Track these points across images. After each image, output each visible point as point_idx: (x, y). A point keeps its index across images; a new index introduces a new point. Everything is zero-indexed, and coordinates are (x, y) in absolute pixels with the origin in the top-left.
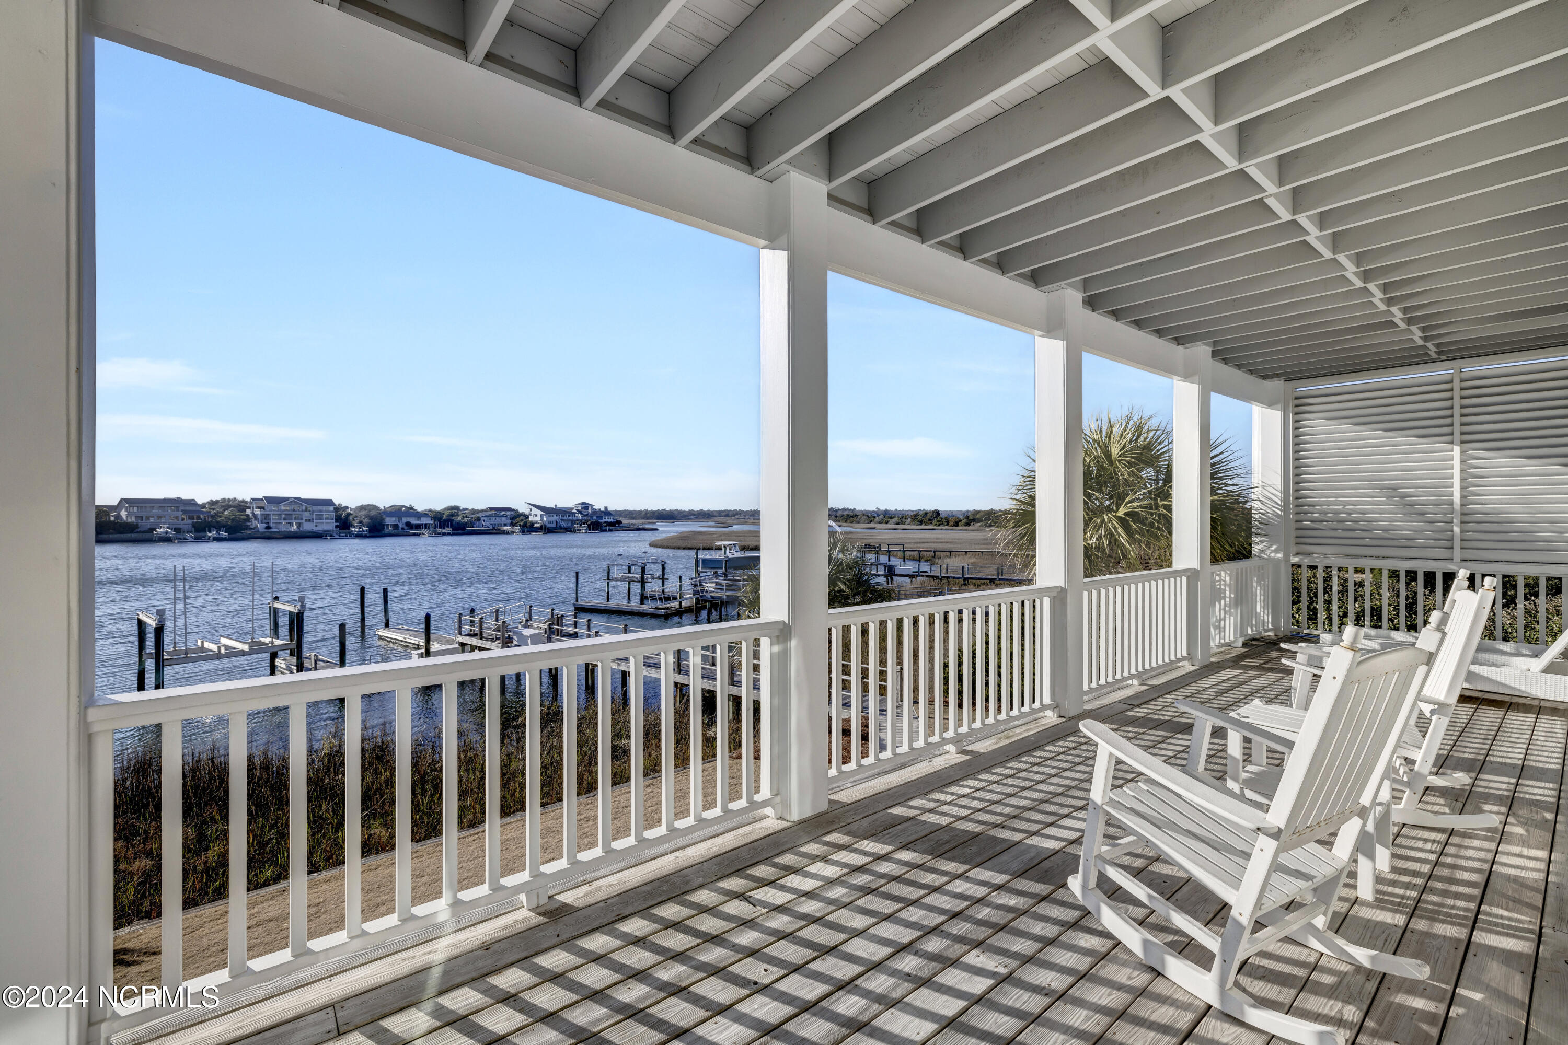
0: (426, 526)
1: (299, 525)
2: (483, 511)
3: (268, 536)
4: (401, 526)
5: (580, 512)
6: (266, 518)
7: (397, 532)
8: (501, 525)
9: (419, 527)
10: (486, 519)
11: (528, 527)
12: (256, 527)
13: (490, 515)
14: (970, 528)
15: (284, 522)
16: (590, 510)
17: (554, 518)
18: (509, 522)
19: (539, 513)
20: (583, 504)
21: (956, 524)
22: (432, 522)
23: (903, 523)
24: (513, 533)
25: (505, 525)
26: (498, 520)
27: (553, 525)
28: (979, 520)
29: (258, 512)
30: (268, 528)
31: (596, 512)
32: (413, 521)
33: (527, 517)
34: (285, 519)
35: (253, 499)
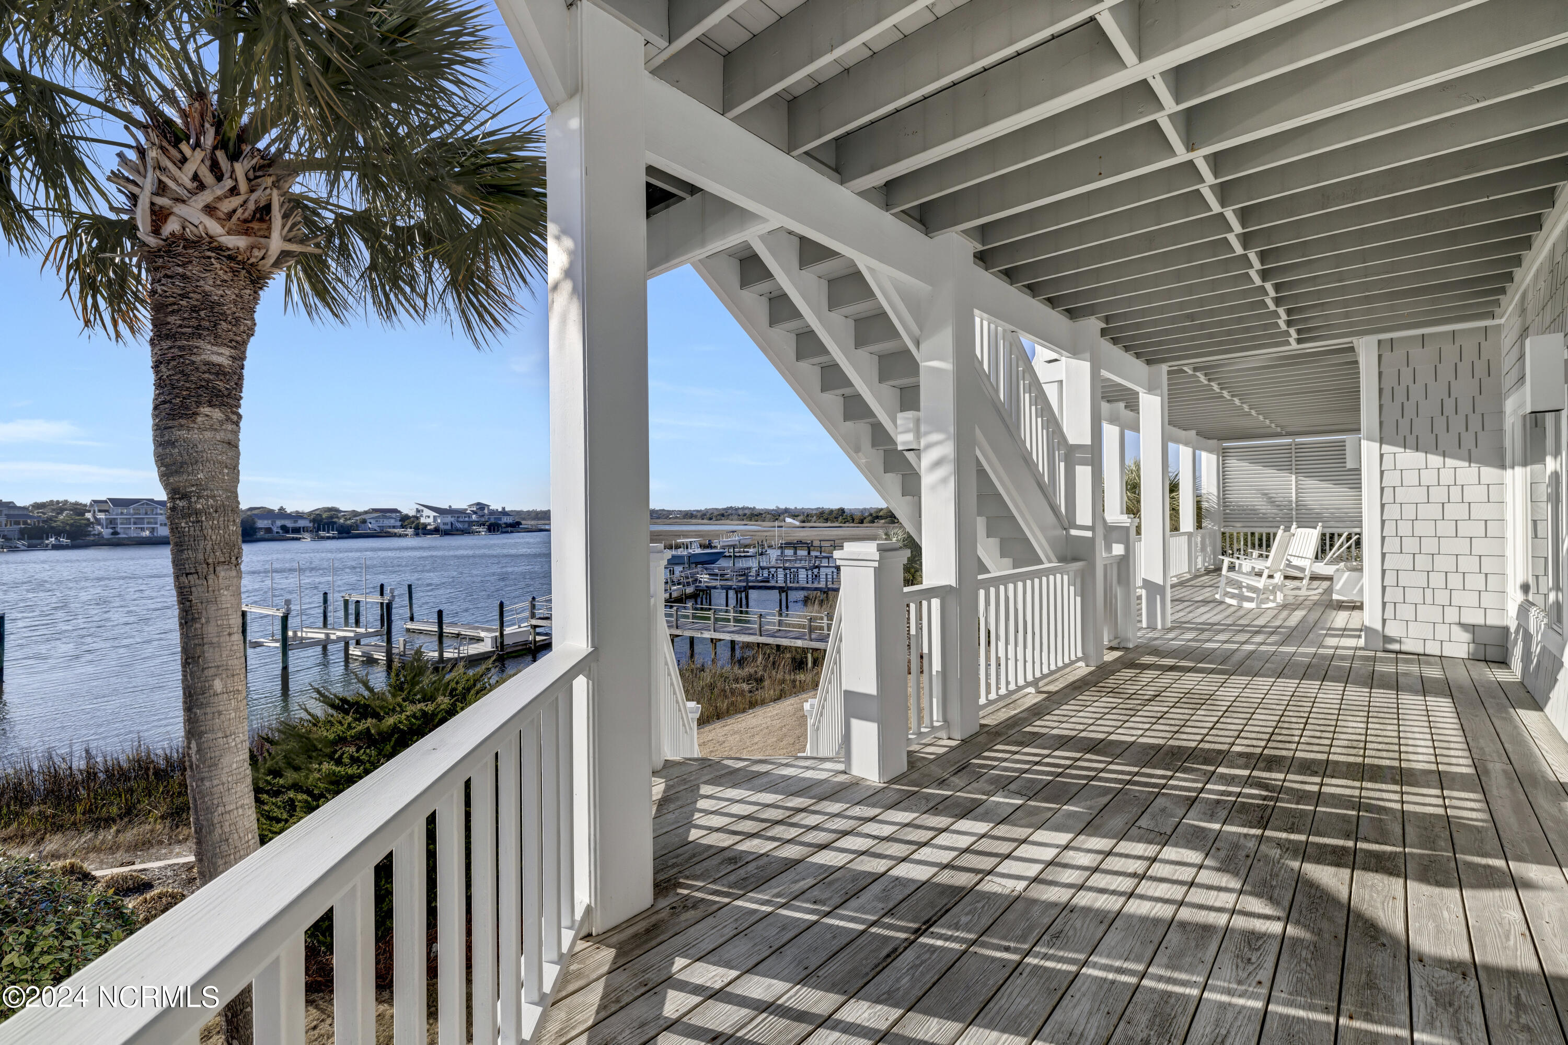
0: (305, 529)
1: (153, 530)
2: (366, 512)
3: (116, 542)
4: (275, 530)
5: (475, 513)
6: (111, 522)
7: (270, 536)
8: (390, 527)
9: (297, 530)
10: (372, 521)
11: (421, 530)
12: (100, 534)
13: (378, 517)
14: (875, 525)
15: (133, 527)
16: (486, 511)
17: (449, 519)
18: (399, 524)
19: (433, 514)
20: (478, 504)
21: (862, 522)
22: (311, 525)
23: (809, 521)
24: (407, 535)
25: (394, 527)
26: (387, 522)
27: (449, 527)
28: (881, 518)
29: (101, 516)
30: (115, 533)
31: (493, 513)
32: (289, 524)
33: (417, 518)
34: (135, 523)
35: (95, 501)
